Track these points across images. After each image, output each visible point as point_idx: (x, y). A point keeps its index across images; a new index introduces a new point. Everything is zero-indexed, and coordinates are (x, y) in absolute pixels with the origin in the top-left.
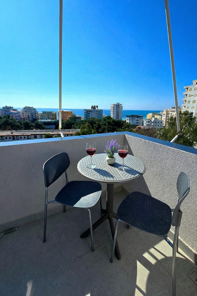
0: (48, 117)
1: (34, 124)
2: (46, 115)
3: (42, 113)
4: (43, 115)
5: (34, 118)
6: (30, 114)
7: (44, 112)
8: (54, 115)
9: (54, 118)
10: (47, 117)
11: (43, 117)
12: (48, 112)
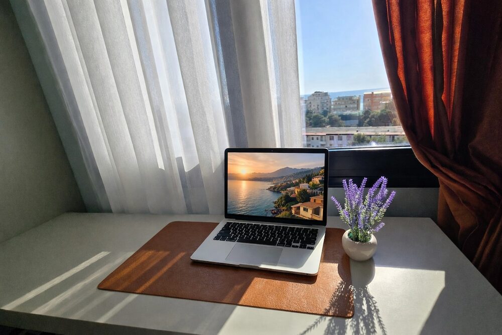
0: (346, 107)
1: (326, 119)
2: (343, 103)
3: (336, 99)
4: (339, 104)
5: (325, 109)
6: (319, 104)
7: (339, 99)
8: (356, 102)
9: (355, 107)
10: (344, 106)
11: (339, 107)
12: (347, 98)
